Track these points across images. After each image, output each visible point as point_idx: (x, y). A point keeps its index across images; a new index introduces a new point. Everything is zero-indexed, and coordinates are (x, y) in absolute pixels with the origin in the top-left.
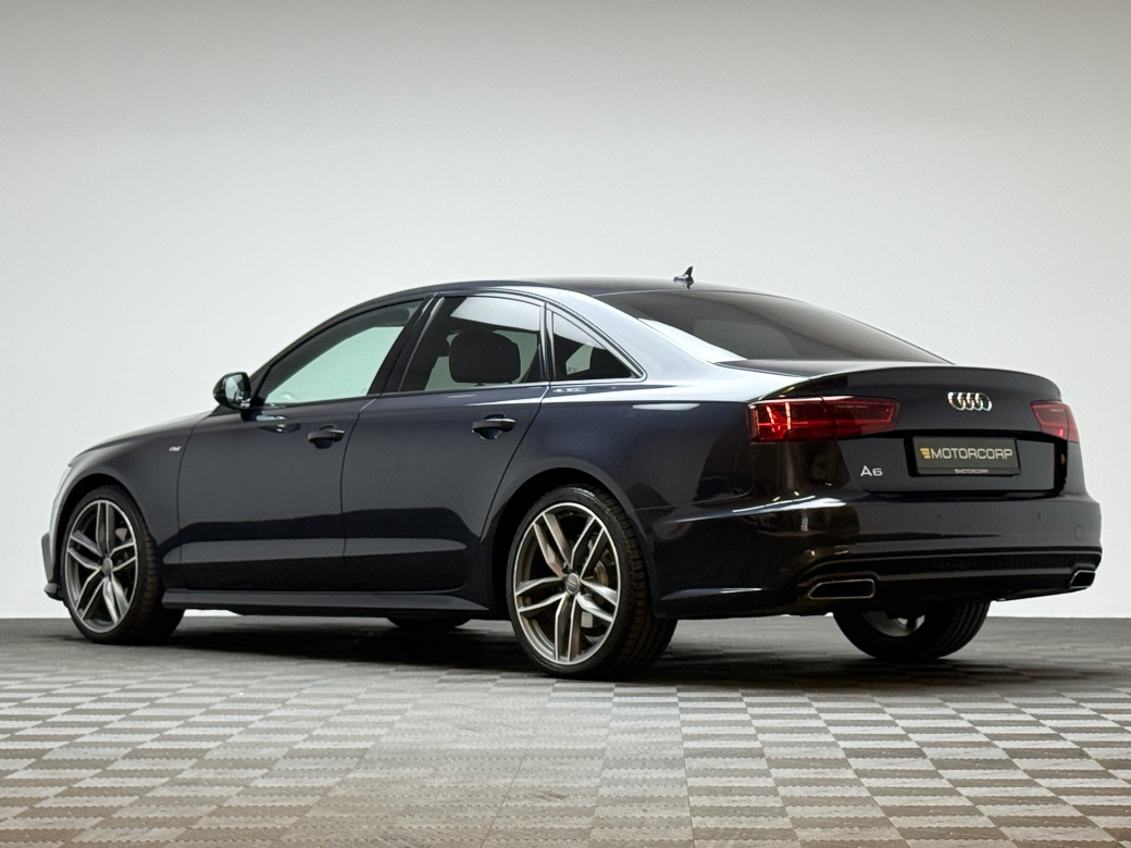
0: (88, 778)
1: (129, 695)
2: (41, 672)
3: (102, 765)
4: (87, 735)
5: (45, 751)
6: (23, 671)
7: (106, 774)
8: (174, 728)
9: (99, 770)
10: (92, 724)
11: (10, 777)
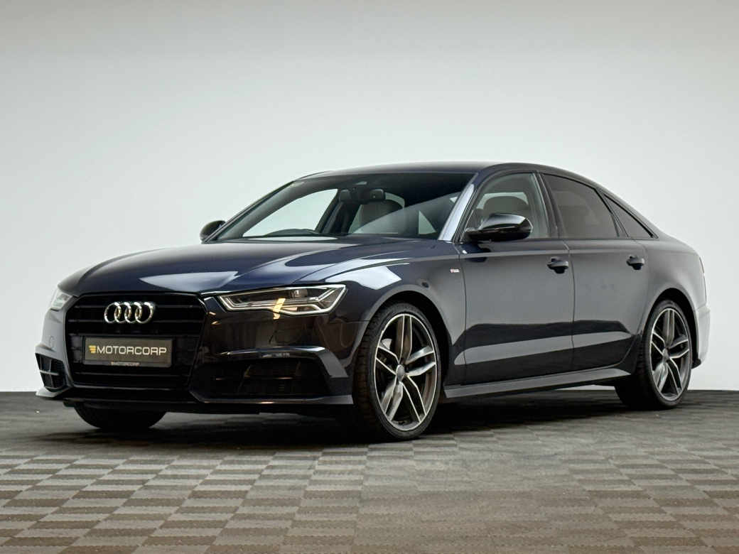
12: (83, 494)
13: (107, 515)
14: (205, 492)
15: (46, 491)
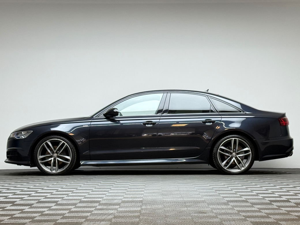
0: (27, 209)
1: (36, 187)
2: (13, 182)
3: (30, 205)
4: (26, 197)
5: (15, 201)
6: (8, 182)
7: (31, 208)
8: (49, 195)
9: (30, 207)
10: (27, 194)
11: (5, 209)
12: (40, 202)
13: (48, 209)
14: (85, 201)
15: (26, 201)
